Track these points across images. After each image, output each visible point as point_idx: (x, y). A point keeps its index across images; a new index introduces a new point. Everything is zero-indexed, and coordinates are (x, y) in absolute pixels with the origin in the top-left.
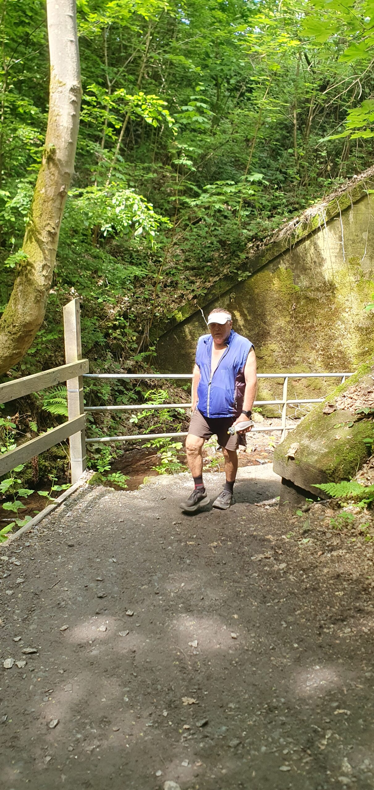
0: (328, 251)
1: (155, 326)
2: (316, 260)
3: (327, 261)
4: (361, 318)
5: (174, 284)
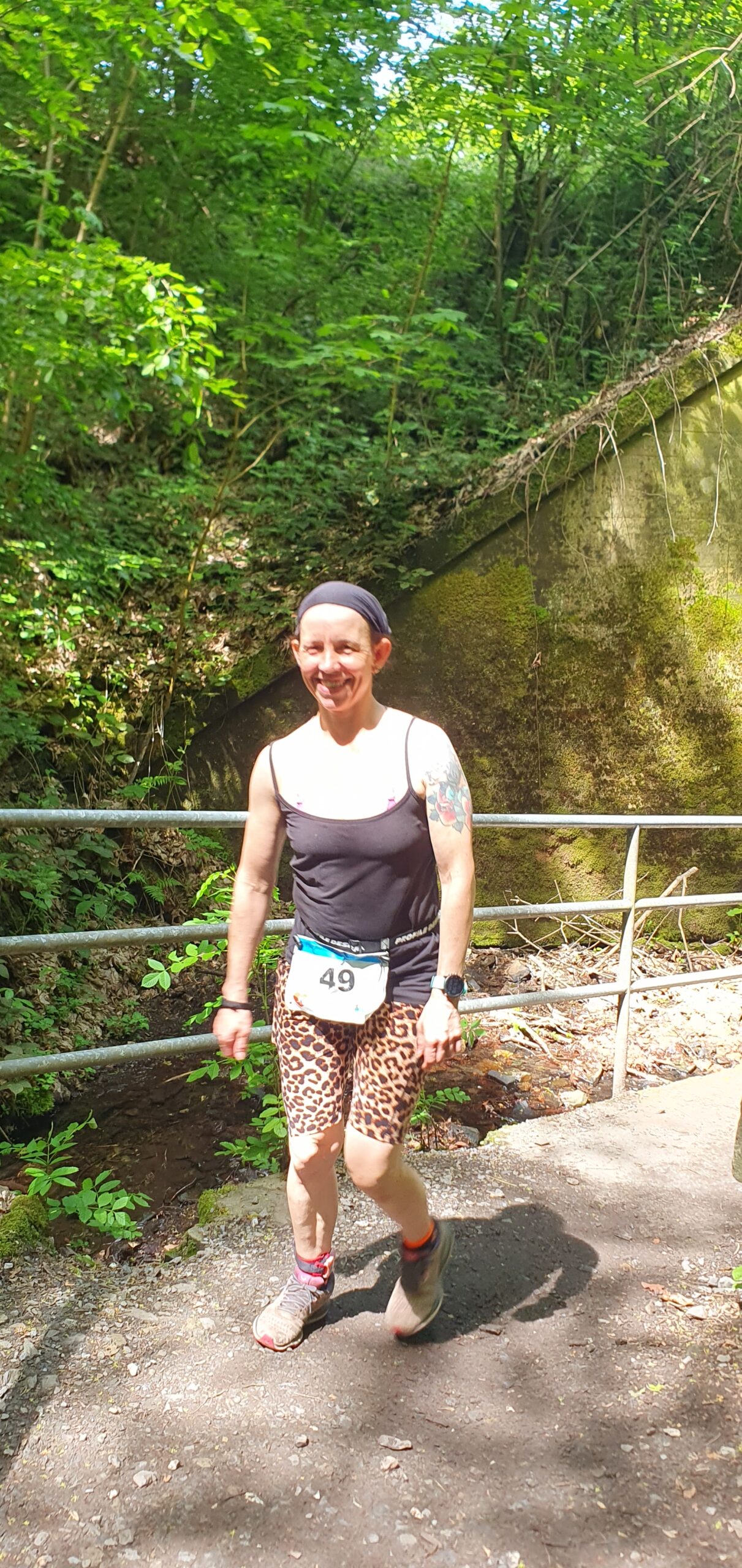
0: (619, 521)
2: (591, 543)
4: (702, 692)
5: (226, 603)
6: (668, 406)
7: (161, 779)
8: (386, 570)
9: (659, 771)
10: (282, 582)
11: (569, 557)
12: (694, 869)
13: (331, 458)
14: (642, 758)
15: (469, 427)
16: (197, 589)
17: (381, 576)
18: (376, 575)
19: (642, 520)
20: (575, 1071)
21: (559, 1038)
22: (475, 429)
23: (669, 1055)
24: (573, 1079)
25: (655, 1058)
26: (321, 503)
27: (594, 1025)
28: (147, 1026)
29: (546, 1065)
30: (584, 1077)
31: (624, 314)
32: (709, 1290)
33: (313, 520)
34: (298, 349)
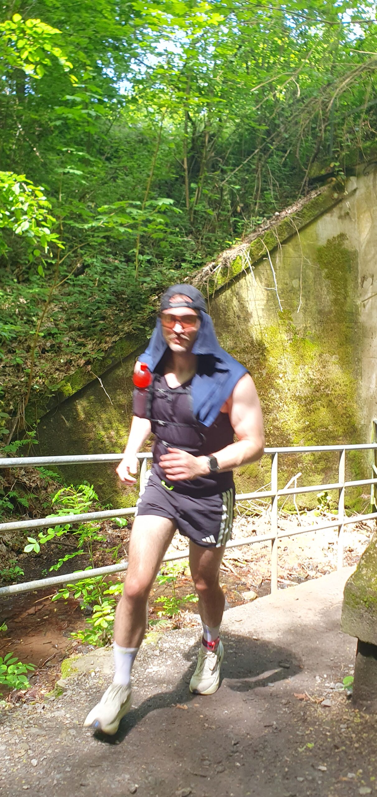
0: (253, 303)
1: (33, 404)
2: (240, 313)
3: (253, 315)
4: (298, 385)
5: (56, 348)
6: (275, 245)
7: (25, 442)
8: (139, 329)
9: (280, 425)
10: (85, 336)
11: (230, 320)
12: (300, 474)
13: (107, 273)
14: (271, 420)
15: (176, 257)
16: (39, 342)
17: (136, 332)
18: (134, 332)
19: (265, 302)
20: (249, 580)
21: (239, 564)
22: (180, 259)
23: (295, 569)
24: (248, 585)
25: (288, 572)
26: (103, 296)
27: (256, 557)
28: (23, 573)
29: (234, 579)
30: (254, 584)
31: (250, 200)
32: (331, 690)
33: (100, 305)
34: (89, 219)
